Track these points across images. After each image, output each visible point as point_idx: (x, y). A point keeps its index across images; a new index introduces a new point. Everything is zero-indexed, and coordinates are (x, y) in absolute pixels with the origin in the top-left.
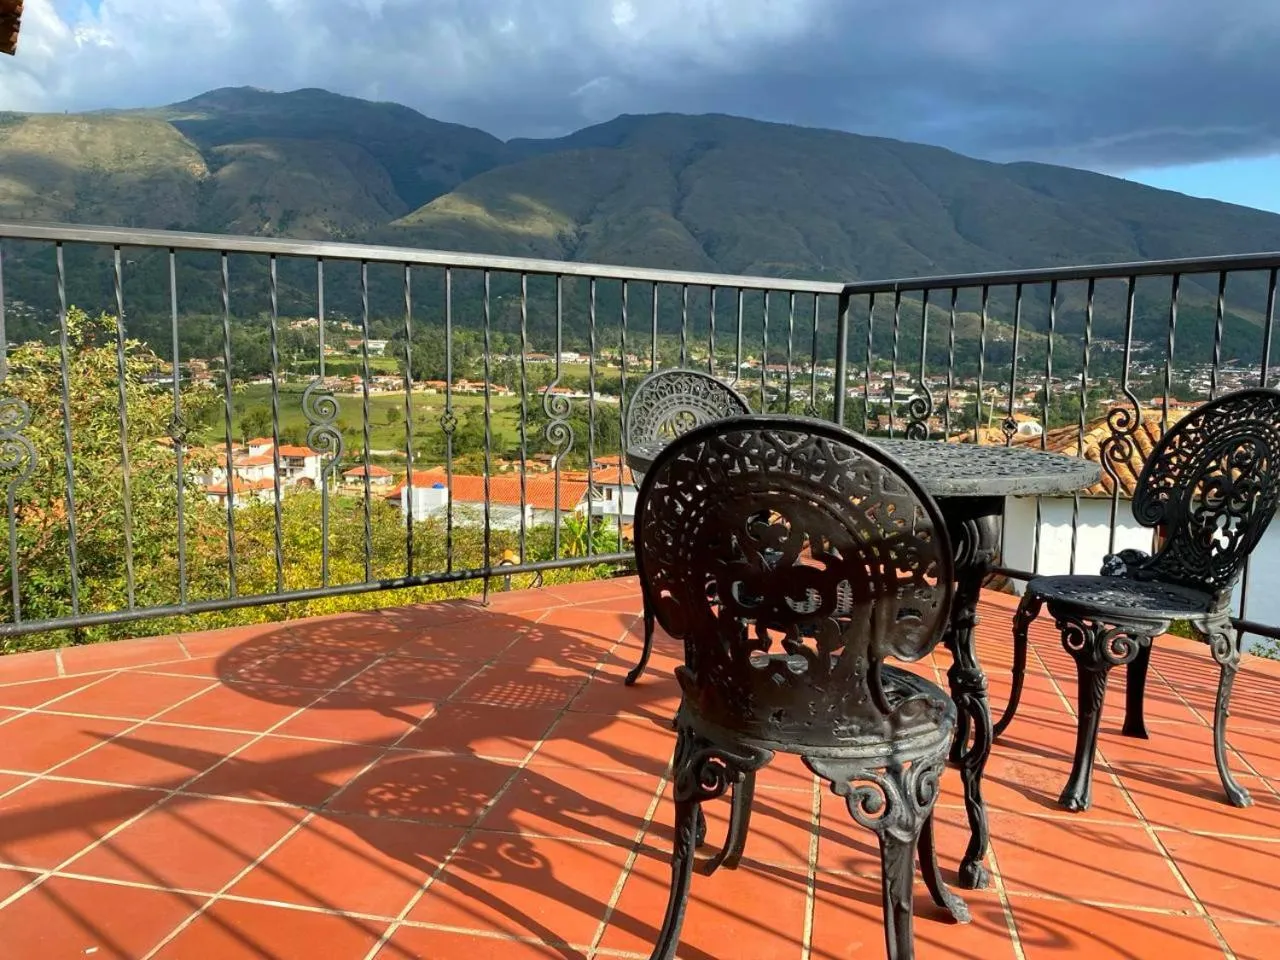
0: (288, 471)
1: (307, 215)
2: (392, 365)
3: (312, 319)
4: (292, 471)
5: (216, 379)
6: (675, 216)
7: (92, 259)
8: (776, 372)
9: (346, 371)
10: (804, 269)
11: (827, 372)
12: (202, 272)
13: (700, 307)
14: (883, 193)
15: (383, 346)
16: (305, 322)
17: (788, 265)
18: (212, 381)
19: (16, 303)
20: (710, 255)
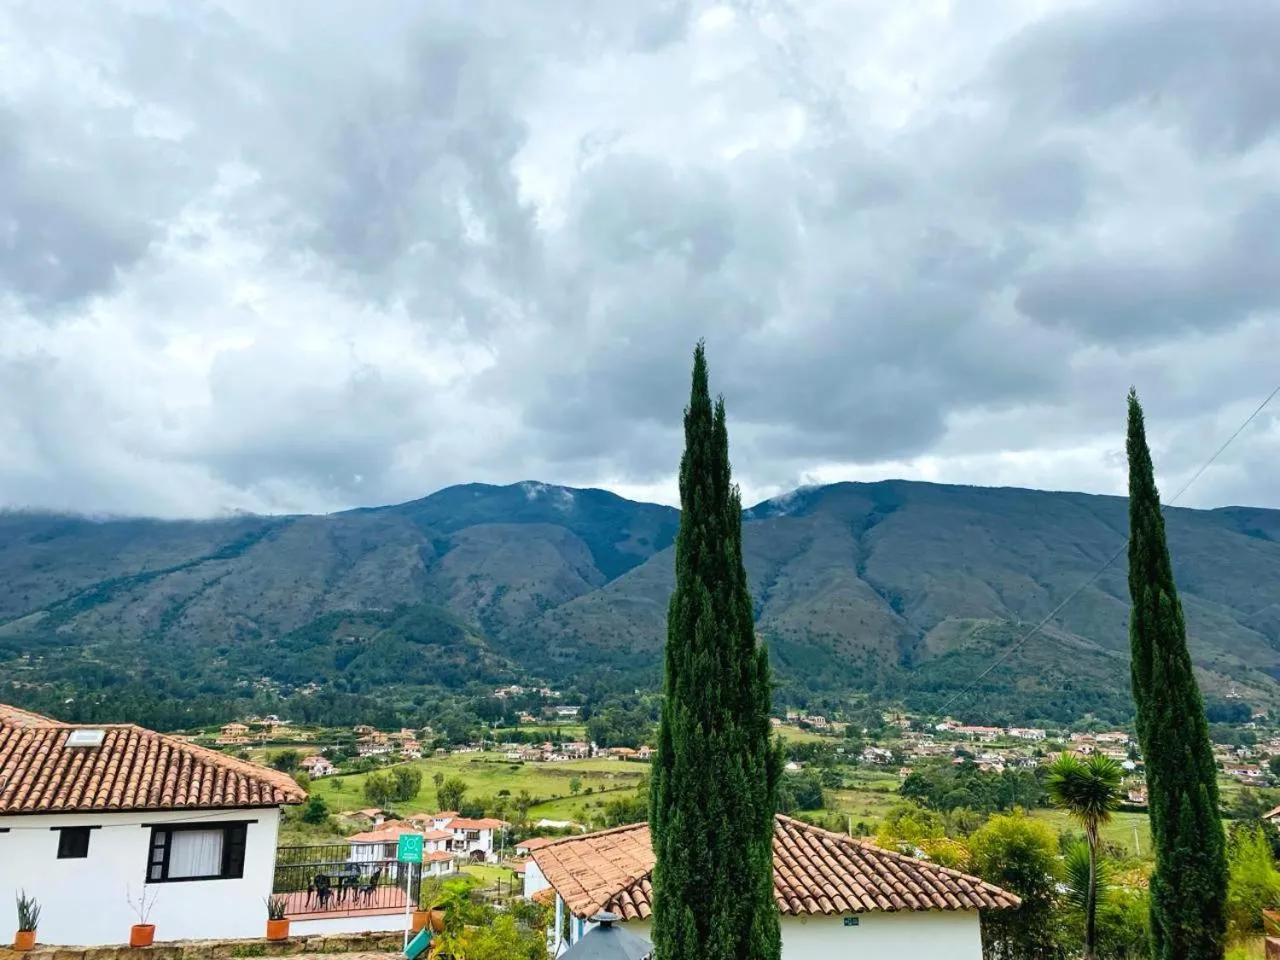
0: (465, 842)
1: (518, 590)
2: (581, 731)
3: (514, 687)
4: (468, 842)
5: (422, 749)
6: (859, 575)
7: (331, 637)
8: (975, 734)
9: (538, 740)
10: (999, 624)
11: (1033, 734)
12: (421, 646)
13: (892, 665)
14: (1076, 545)
15: (575, 712)
16: (508, 690)
17: (980, 621)
18: (418, 751)
19: (264, 679)
20: (899, 612)
